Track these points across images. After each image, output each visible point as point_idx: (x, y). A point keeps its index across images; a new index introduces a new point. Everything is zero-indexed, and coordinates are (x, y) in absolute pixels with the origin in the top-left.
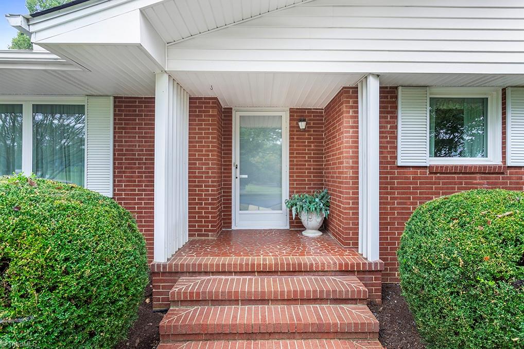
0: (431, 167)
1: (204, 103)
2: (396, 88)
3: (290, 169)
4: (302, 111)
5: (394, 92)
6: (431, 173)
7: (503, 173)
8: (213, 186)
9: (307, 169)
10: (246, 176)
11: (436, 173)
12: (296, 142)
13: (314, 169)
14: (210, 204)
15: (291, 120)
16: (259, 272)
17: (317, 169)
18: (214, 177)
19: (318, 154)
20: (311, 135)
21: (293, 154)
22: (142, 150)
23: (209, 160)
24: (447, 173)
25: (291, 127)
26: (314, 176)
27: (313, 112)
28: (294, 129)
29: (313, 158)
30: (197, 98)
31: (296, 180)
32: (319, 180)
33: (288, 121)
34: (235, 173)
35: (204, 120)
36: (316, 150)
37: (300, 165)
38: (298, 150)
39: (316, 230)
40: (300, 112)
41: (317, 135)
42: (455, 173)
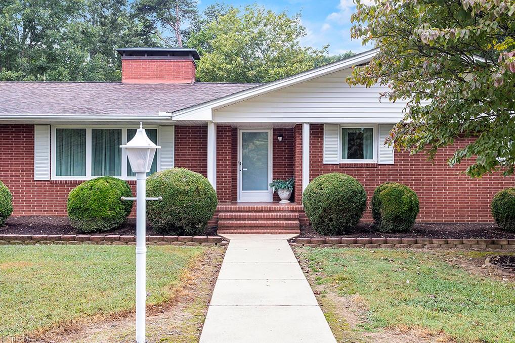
0: (340, 164)
1: (224, 129)
2: (323, 125)
3: (273, 165)
4: (280, 129)
5: (322, 127)
6: (340, 167)
7: (376, 167)
8: (229, 175)
9: (283, 165)
10: (246, 169)
11: (343, 167)
12: (277, 149)
13: (288, 165)
14: (227, 184)
15: (273, 135)
16: (254, 211)
17: (290, 165)
18: (230, 170)
19: (290, 156)
20: (286, 144)
21: (275, 155)
22: (190, 155)
23: (226, 160)
24: (348, 167)
25: (273, 139)
26: (288, 170)
27: (287, 130)
28: (275, 141)
29: (287, 158)
30: (220, 126)
31: (276, 172)
32: (291, 172)
33: (272, 136)
34: (239, 167)
35: (224, 138)
36: (289, 153)
37: (279, 163)
38: (278, 153)
39: (287, 199)
40: (279, 130)
41: (289, 144)
42: (352, 167)
